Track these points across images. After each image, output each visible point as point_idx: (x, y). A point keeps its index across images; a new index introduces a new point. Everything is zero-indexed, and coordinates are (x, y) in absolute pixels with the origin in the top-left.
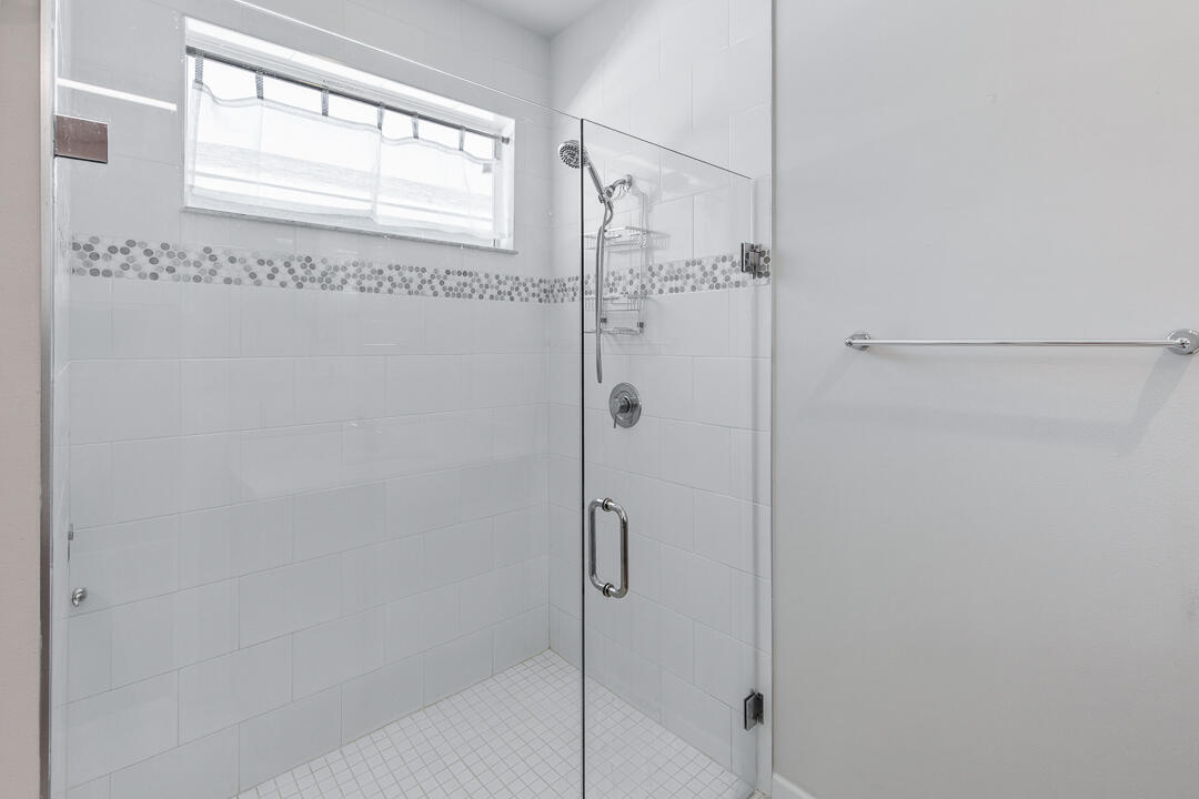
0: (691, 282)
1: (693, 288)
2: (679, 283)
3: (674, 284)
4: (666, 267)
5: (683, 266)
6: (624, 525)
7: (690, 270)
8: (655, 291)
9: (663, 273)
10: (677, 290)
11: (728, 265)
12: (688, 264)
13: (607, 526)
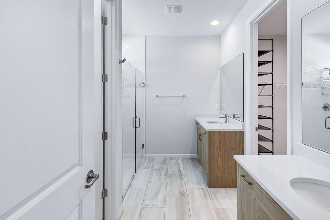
0: (132, 87)
1: (132, 88)
2: (130, 87)
3: (128, 87)
4: (127, 84)
5: (130, 84)
6: (140, 119)
7: (132, 85)
8: (125, 88)
9: (126, 85)
10: (129, 88)
11: (138, 85)
12: (131, 84)
13: (137, 119)
